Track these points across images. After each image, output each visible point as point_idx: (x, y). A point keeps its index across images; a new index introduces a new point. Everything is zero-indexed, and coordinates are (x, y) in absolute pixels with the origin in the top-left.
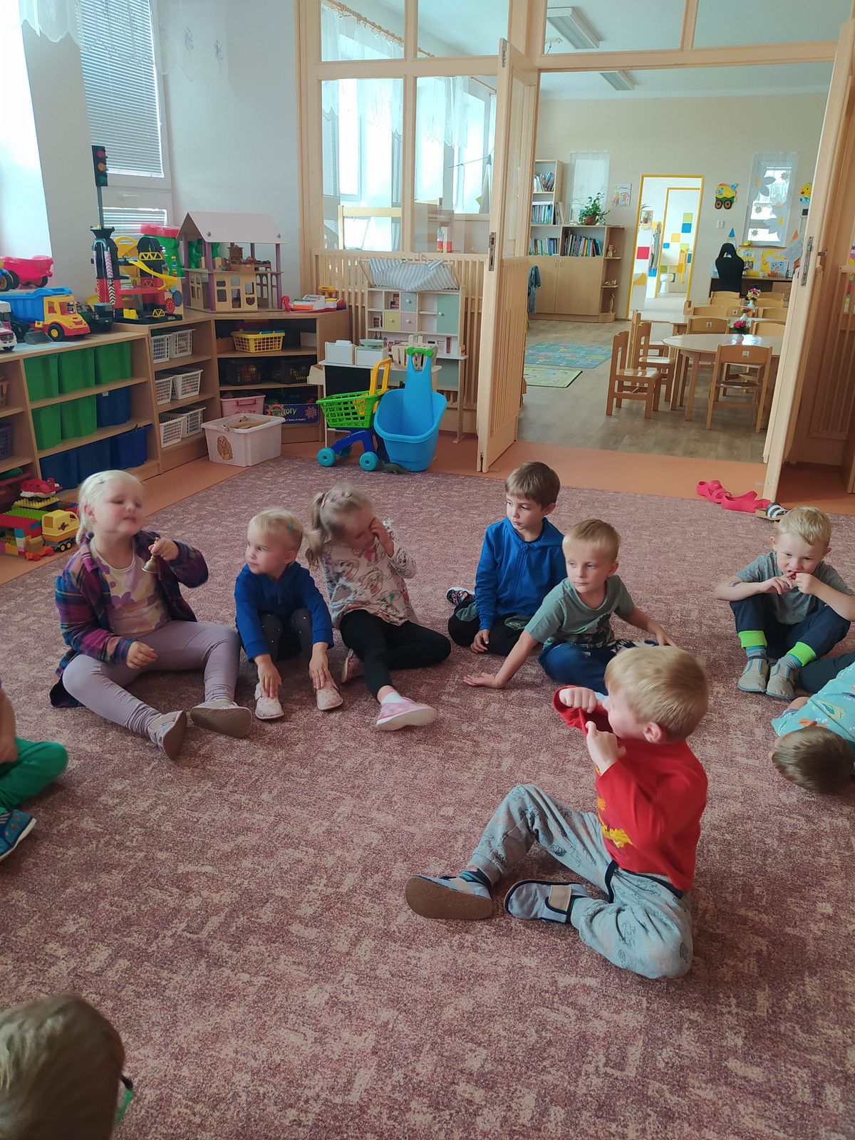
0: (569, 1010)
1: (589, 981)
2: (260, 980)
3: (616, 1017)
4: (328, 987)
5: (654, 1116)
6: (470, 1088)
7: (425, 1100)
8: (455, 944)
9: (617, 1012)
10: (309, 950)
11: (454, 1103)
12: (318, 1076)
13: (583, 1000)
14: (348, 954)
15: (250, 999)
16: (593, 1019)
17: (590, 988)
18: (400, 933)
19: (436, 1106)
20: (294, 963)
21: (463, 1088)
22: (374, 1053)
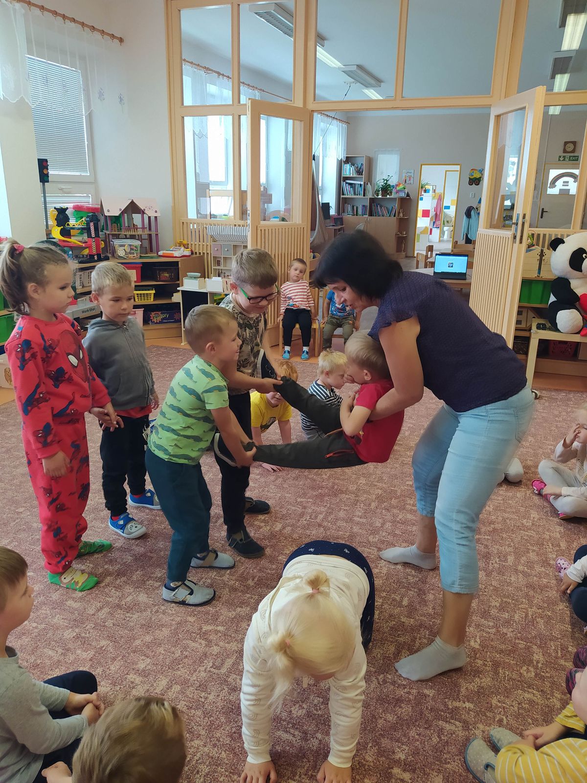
0: (203, 642)
1: (220, 628)
2: (43, 626)
3: (227, 645)
4: (77, 630)
5: (226, 689)
6: (135, 676)
7: (109, 681)
8: (154, 610)
9: (228, 643)
10: (73, 613)
11: (124, 683)
12: (58, 670)
13: (213, 637)
14: (94, 615)
15: (33, 635)
16: (214, 646)
17: (219, 631)
18: (125, 605)
19: (114, 684)
20: (63, 618)
21: (131, 677)
22: (91, 660)
